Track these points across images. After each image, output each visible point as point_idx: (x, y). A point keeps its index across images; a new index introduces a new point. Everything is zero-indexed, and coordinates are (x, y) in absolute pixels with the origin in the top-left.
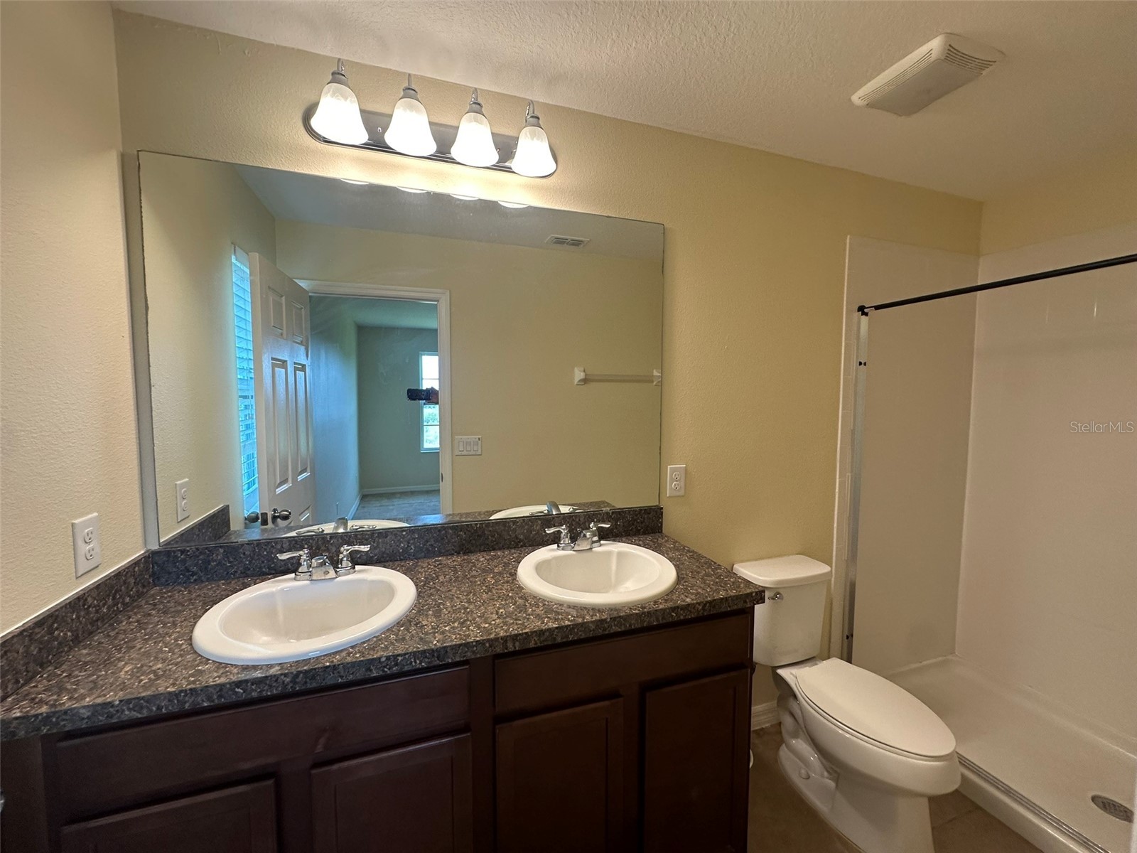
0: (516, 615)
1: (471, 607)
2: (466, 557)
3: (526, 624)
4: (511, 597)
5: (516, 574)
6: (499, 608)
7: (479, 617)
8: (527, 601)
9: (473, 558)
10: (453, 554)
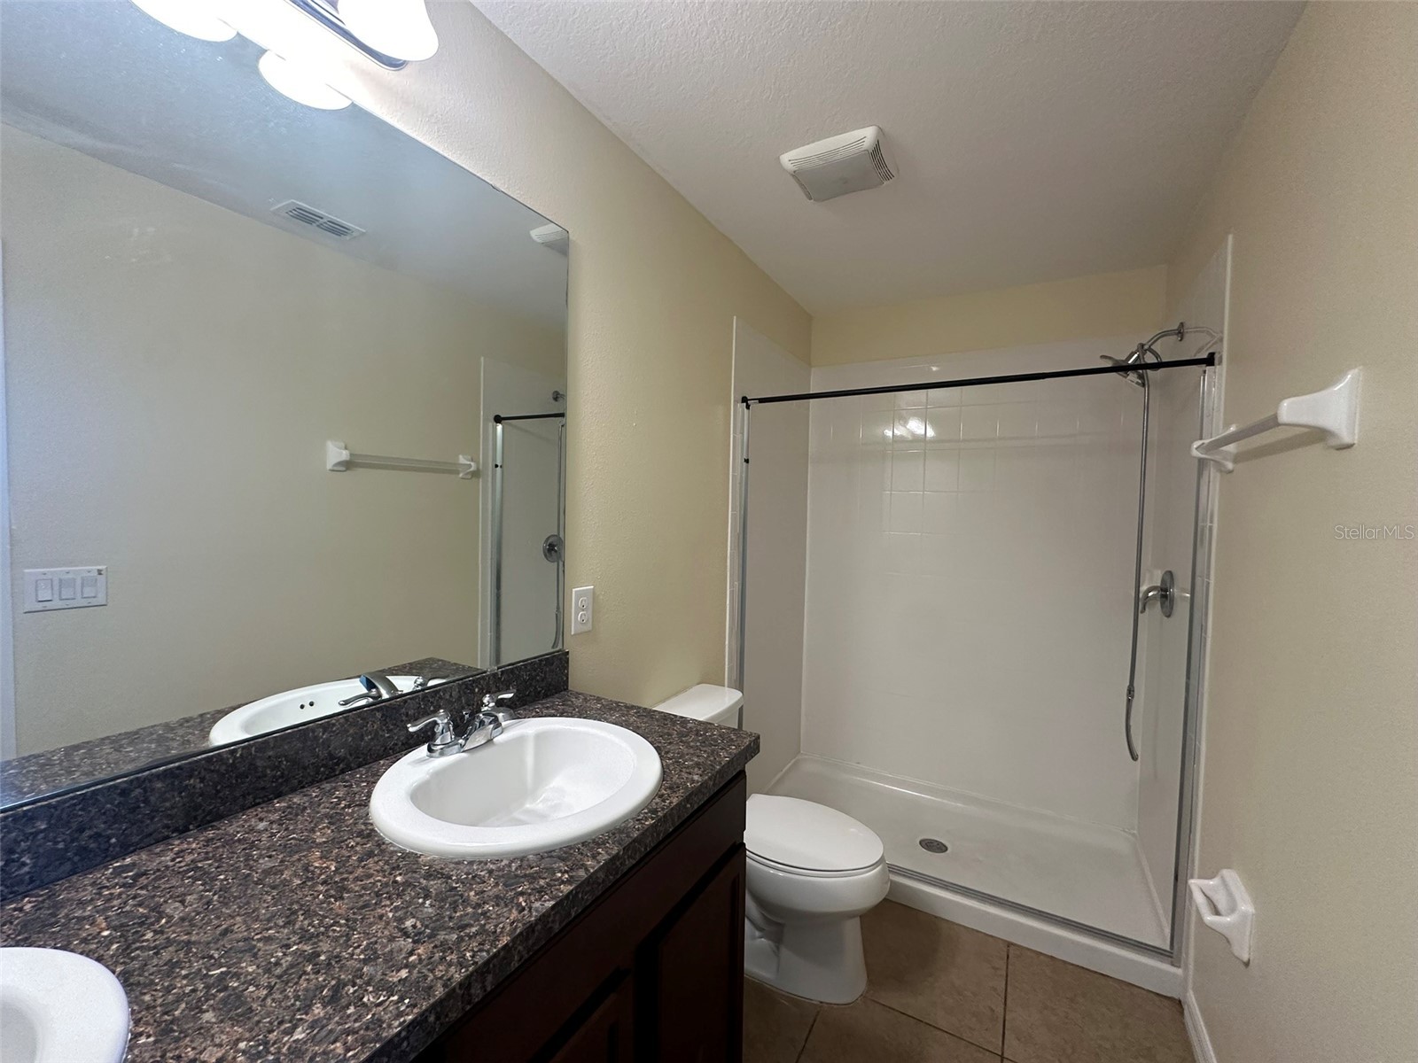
0: (451, 918)
1: (325, 946)
2: (210, 834)
3: (490, 927)
4: (407, 884)
5: (373, 830)
6: (401, 920)
7: (365, 962)
8: (450, 877)
9: (234, 828)
10: (168, 837)
